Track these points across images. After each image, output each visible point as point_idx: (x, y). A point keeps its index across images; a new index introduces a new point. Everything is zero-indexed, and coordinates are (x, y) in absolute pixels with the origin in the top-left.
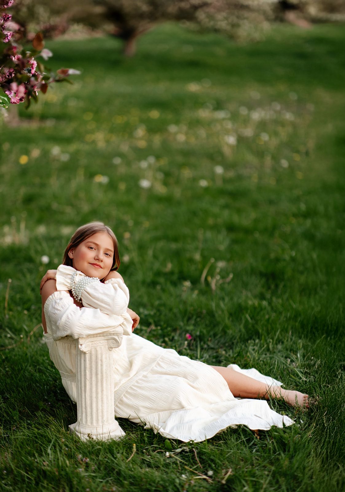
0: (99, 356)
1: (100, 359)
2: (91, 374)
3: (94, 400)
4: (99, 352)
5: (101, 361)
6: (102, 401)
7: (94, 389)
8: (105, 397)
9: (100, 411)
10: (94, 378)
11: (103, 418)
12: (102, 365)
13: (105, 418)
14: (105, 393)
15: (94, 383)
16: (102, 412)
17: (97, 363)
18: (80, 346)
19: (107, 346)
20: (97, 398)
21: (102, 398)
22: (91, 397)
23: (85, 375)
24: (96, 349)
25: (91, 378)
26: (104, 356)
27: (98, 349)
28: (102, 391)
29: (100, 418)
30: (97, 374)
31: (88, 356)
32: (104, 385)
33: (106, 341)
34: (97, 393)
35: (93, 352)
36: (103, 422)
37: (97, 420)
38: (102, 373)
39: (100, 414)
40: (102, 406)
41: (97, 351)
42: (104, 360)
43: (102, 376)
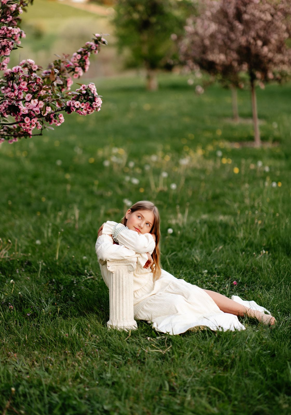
0: (121, 275)
1: (121, 277)
2: (116, 287)
3: (118, 304)
4: (121, 273)
5: (122, 279)
6: (123, 305)
7: (118, 297)
8: (124, 303)
9: (121, 312)
10: (118, 290)
11: (123, 317)
12: (122, 282)
13: (124, 317)
14: (124, 300)
15: (118, 293)
16: (123, 312)
17: (119, 280)
18: (108, 267)
19: (127, 270)
20: (119, 303)
21: (123, 303)
22: (116, 302)
23: (113, 287)
24: (119, 271)
25: (116, 289)
26: (124, 276)
27: (121, 271)
28: (123, 298)
29: (121, 316)
30: (119, 287)
31: (114, 275)
32: (124, 295)
33: (126, 266)
34: (119, 300)
35: (117, 273)
36: (123, 319)
37: (119, 318)
38: (123, 287)
39: (121, 314)
40: (123, 309)
41: (119, 272)
42: (124, 278)
43: (123, 289)
